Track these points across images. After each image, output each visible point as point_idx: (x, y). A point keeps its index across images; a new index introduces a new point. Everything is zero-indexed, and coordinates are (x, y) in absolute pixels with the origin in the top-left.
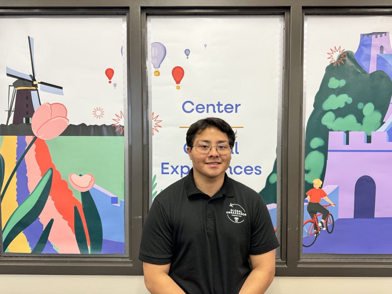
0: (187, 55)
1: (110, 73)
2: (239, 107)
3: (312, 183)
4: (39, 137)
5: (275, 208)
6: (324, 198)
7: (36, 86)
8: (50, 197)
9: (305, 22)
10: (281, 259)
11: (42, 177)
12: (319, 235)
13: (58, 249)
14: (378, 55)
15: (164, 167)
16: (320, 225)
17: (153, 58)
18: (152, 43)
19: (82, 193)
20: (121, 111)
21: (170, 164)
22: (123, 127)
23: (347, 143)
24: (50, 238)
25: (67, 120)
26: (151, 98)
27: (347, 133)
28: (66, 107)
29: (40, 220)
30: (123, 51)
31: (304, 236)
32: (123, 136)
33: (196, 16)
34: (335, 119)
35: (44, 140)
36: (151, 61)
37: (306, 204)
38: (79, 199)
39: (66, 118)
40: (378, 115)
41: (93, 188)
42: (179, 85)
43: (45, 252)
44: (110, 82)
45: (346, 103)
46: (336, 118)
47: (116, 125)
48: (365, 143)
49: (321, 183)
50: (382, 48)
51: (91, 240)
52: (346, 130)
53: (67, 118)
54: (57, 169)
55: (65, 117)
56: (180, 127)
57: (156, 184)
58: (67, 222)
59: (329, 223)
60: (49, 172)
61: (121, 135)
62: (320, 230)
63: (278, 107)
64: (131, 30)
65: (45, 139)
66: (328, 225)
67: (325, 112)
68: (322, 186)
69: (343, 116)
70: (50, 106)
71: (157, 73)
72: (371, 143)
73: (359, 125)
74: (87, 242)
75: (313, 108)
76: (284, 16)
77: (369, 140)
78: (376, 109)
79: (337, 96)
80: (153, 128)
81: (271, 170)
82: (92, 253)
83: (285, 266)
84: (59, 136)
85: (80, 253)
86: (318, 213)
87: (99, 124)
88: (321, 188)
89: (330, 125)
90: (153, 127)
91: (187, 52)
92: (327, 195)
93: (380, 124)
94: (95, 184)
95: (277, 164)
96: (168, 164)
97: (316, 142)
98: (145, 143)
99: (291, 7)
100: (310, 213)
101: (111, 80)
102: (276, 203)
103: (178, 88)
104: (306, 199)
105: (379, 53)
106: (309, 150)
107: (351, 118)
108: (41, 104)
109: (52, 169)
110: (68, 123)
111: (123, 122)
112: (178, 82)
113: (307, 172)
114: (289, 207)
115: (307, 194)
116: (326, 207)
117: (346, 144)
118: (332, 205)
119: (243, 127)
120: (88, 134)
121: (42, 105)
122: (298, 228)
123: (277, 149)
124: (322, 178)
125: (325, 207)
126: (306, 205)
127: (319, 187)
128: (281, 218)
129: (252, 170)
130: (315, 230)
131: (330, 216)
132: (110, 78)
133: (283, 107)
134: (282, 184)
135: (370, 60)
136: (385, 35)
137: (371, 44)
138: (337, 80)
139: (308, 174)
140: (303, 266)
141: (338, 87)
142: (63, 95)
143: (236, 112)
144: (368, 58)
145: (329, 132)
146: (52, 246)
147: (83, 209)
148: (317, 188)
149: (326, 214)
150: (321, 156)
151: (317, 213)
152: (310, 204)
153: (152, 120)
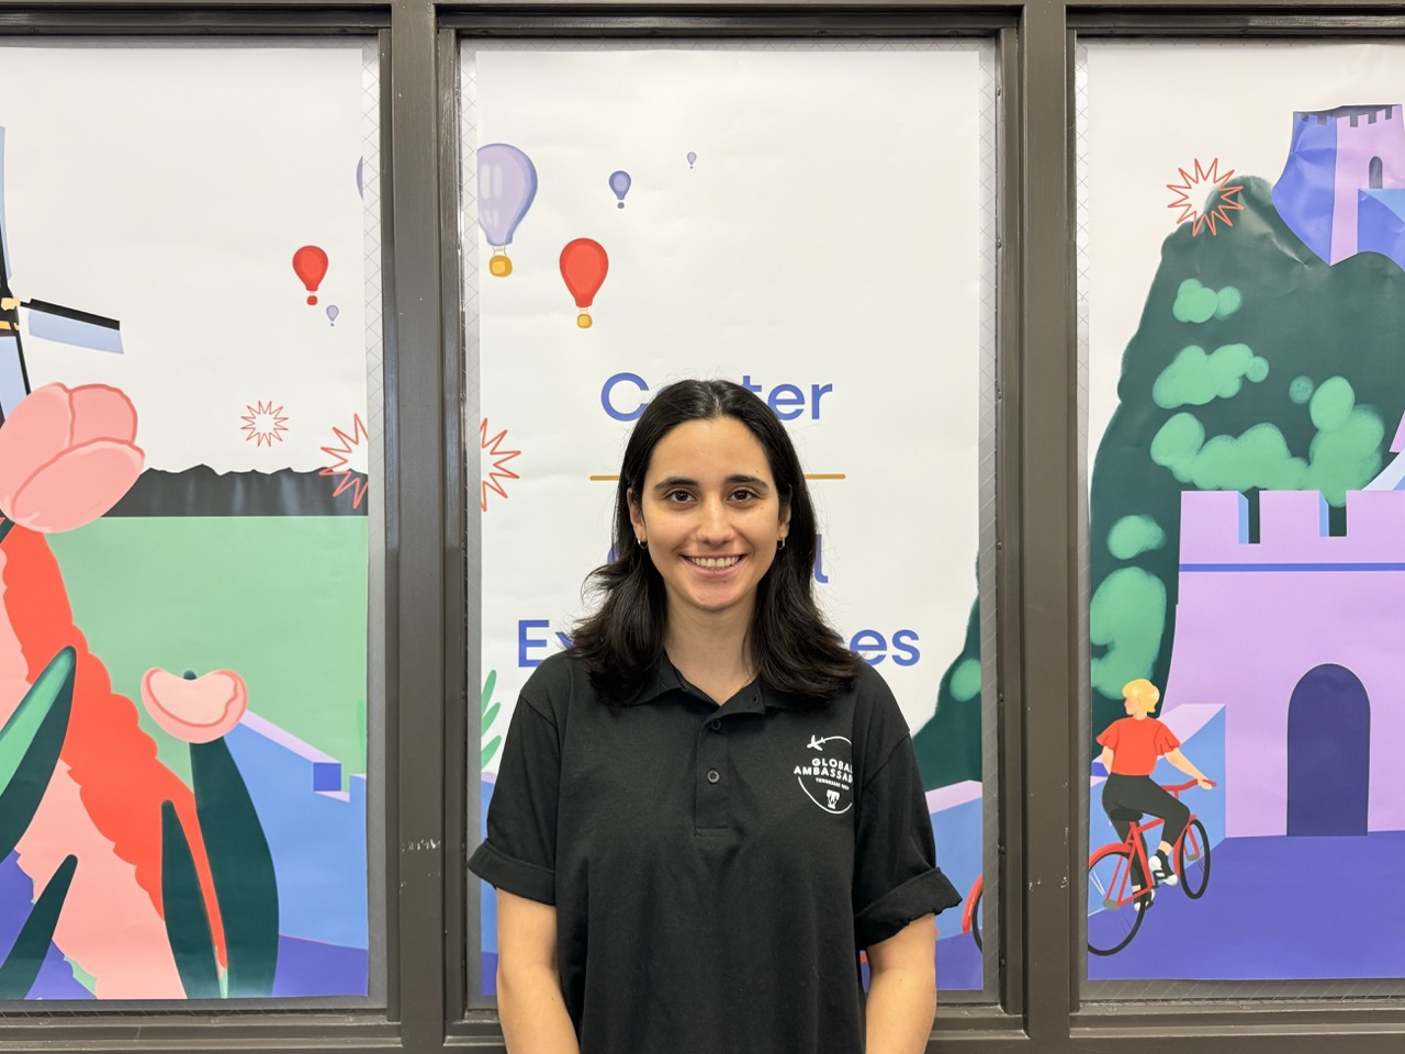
0: (621, 195)
1: (310, 265)
2: (824, 398)
3: (1120, 698)
4: (18, 521)
5: (977, 800)
6: (1167, 755)
7: (11, 316)
8: (62, 767)
9: (1077, 67)
10: (1004, 1004)
11: (30, 686)
12: (1151, 904)
13: (96, 979)
14: (1361, 193)
15: (529, 637)
16: (1154, 863)
17: (484, 204)
18: (479, 147)
19: (195, 748)
20: (356, 416)
21: (554, 627)
22: (365, 478)
23: (1254, 537)
24: (58, 938)
25: (137, 454)
26: (478, 363)
27: (1253, 495)
28: (133, 402)
29: (18, 862)
30: (365, 179)
31: (1094, 909)
32: (365, 512)
33: (654, 41)
34: (1201, 440)
35: (39, 535)
36: (476, 219)
37: (1097, 781)
38: (183, 770)
39: (131, 444)
40: (1369, 427)
41: (241, 729)
42: (590, 310)
43: (38, 993)
44: (312, 301)
45: (1244, 378)
46: (1207, 439)
47: (336, 470)
48: (1322, 535)
49: (1156, 694)
50: (1376, 165)
51: (232, 943)
52: (1248, 485)
53: (137, 443)
54: (92, 650)
55: (129, 438)
56: (593, 478)
57: (498, 706)
58: (132, 868)
59: (1190, 859)
60: (62, 666)
61: (355, 513)
62: (1156, 887)
63: (981, 394)
64: (397, 95)
65: (45, 530)
66: (1187, 864)
67: (1164, 415)
68: (1158, 706)
69: (1236, 430)
70: (66, 396)
71: (501, 266)
72: (1345, 534)
73: (1298, 463)
74: (216, 948)
75: (1118, 401)
76: (998, 43)
77: (1338, 522)
78: (1360, 400)
79: (1209, 350)
80: (485, 483)
81: (959, 648)
82: (233, 996)
83: (1021, 1035)
84: (105, 515)
85: (186, 998)
86: (1146, 819)
87: (268, 468)
88: (1154, 715)
89: (1183, 468)
90: (483, 479)
91: (620, 183)
92: (1182, 742)
93: (1376, 460)
94: (247, 711)
95: (983, 622)
96: (544, 624)
97: (1133, 534)
98: (453, 539)
99: (1025, 9)
100: (1114, 816)
101: (316, 294)
102: (979, 779)
103: (584, 321)
104: (1097, 760)
105: (1366, 187)
106: (1105, 564)
107: (1266, 439)
108: (32, 389)
109: (72, 651)
110: (142, 465)
111: (362, 458)
112: (584, 300)
113: (1101, 651)
114: (1031, 795)
115: (1100, 740)
116: (1177, 795)
117: (1250, 542)
118: (1200, 783)
119: (843, 477)
120: (223, 509)
121: (36, 391)
122: (1070, 880)
123: (978, 563)
124: (1159, 676)
125: (1172, 793)
126: (1099, 784)
127: (1149, 714)
128: (1002, 841)
129: (882, 645)
130: (1134, 884)
131: (1194, 827)
132: (312, 285)
133: (998, 397)
134: (1001, 700)
135: (1331, 212)
136: (1388, 116)
137: (1334, 152)
138: (1209, 292)
139: (1105, 660)
140: (1091, 1033)
141: (1212, 318)
142: (122, 353)
143: (816, 415)
144: (1324, 205)
145: (1183, 492)
146: (68, 967)
147: (201, 813)
148: (1141, 715)
149: (1177, 820)
150: (1154, 589)
151: (1141, 817)
152: (1114, 779)
153: (482, 450)
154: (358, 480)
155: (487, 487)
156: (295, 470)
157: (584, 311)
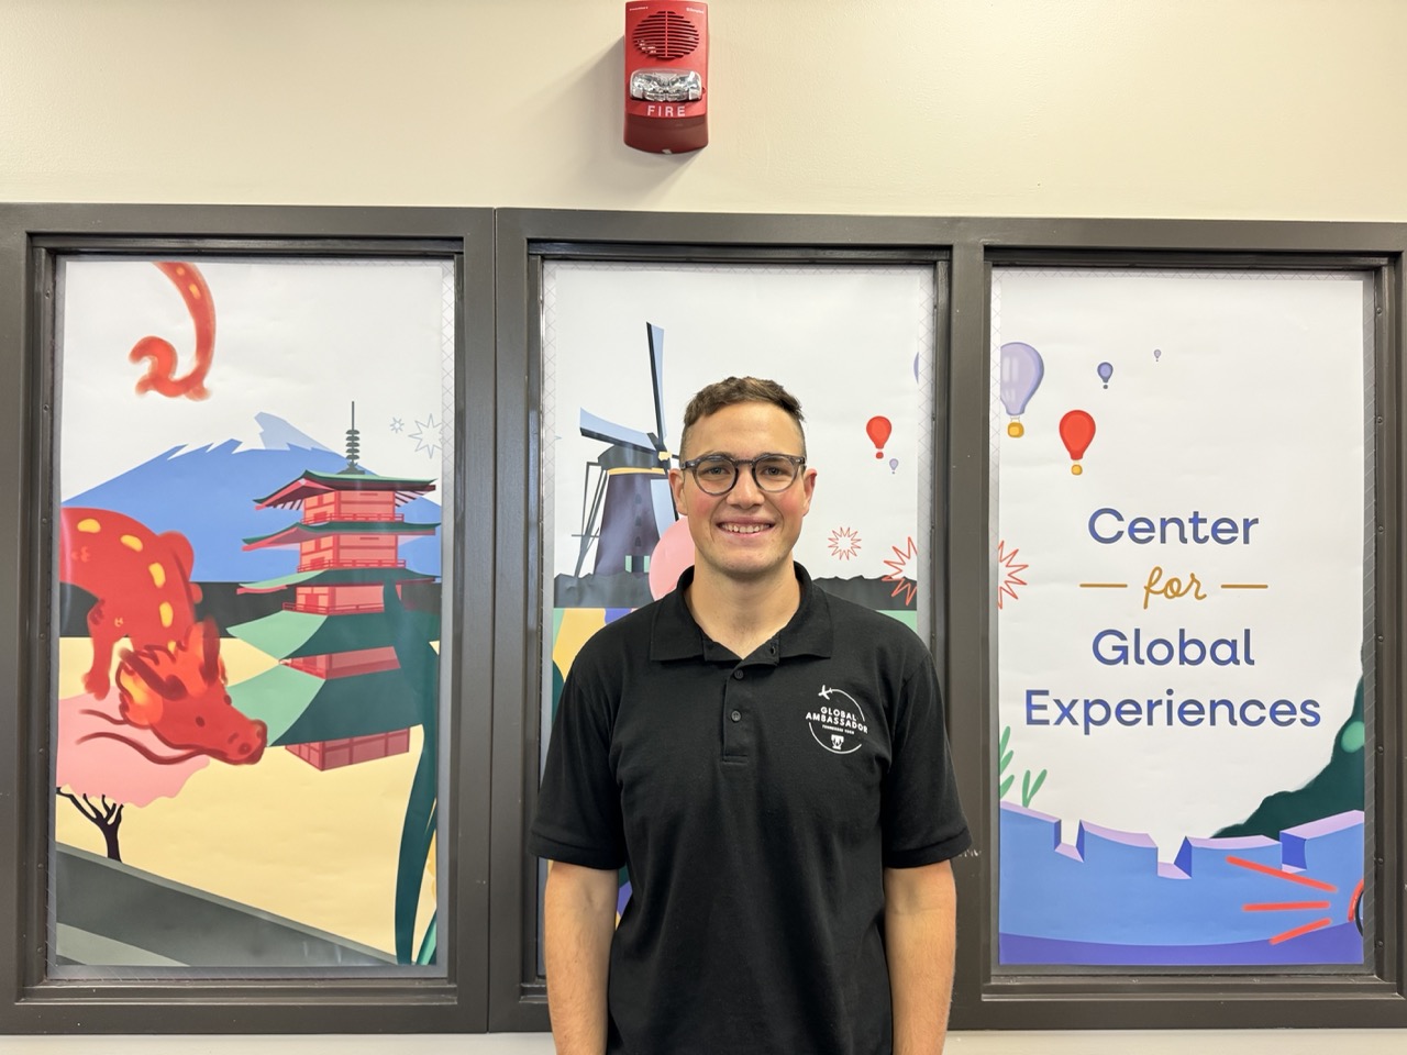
0: (1106, 380)
1: (879, 430)
2: (1253, 528)
5: (1360, 825)
10: (1380, 975)
15: (1033, 703)
17: (1003, 387)
18: (1002, 345)
20: (909, 539)
21: (1053, 695)
22: (914, 583)
30: (920, 370)
32: (915, 609)
36: (1001, 397)
42: (1080, 462)
44: (880, 456)
47: (895, 577)
56: (1082, 586)
57: (1011, 753)
61: (907, 608)
71: (1015, 430)
80: (1001, 588)
81: (1348, 713)
83: (1397, 996)
87: (846, 576)
90: (1000, 585)
91: (1105, 371)
96: (1045, 693)
99: (1404, 254)
101: (883, 451)
102: (1361, 808)
103: (1076, 470)
112: (1077, 455)
119: (1266, 587)
123: (1362, 651)
129: (1293, 711)
132: (879, 443)
134: (1380, 751)
143: (1246, 541)
153: (1000, 564)
154: (909, 585)
155: (1003, 592)
156: (865, 577)
157: (1077, 462)
